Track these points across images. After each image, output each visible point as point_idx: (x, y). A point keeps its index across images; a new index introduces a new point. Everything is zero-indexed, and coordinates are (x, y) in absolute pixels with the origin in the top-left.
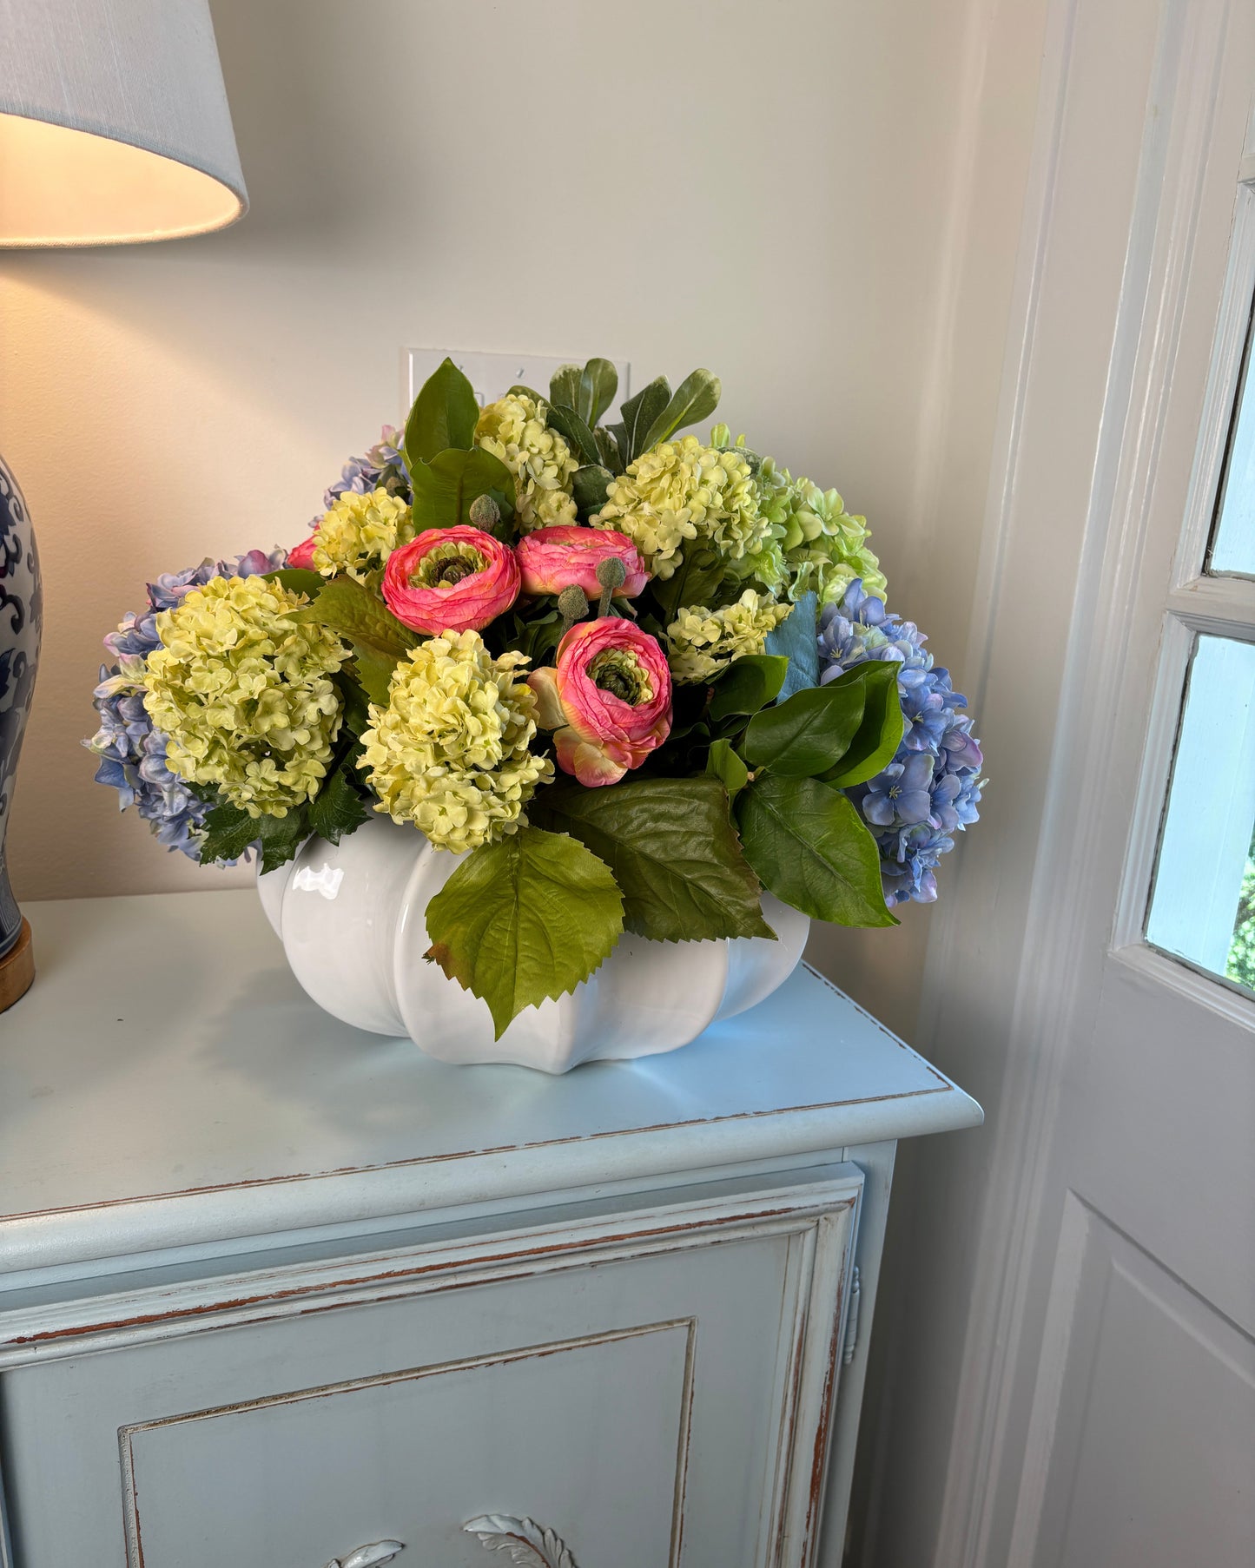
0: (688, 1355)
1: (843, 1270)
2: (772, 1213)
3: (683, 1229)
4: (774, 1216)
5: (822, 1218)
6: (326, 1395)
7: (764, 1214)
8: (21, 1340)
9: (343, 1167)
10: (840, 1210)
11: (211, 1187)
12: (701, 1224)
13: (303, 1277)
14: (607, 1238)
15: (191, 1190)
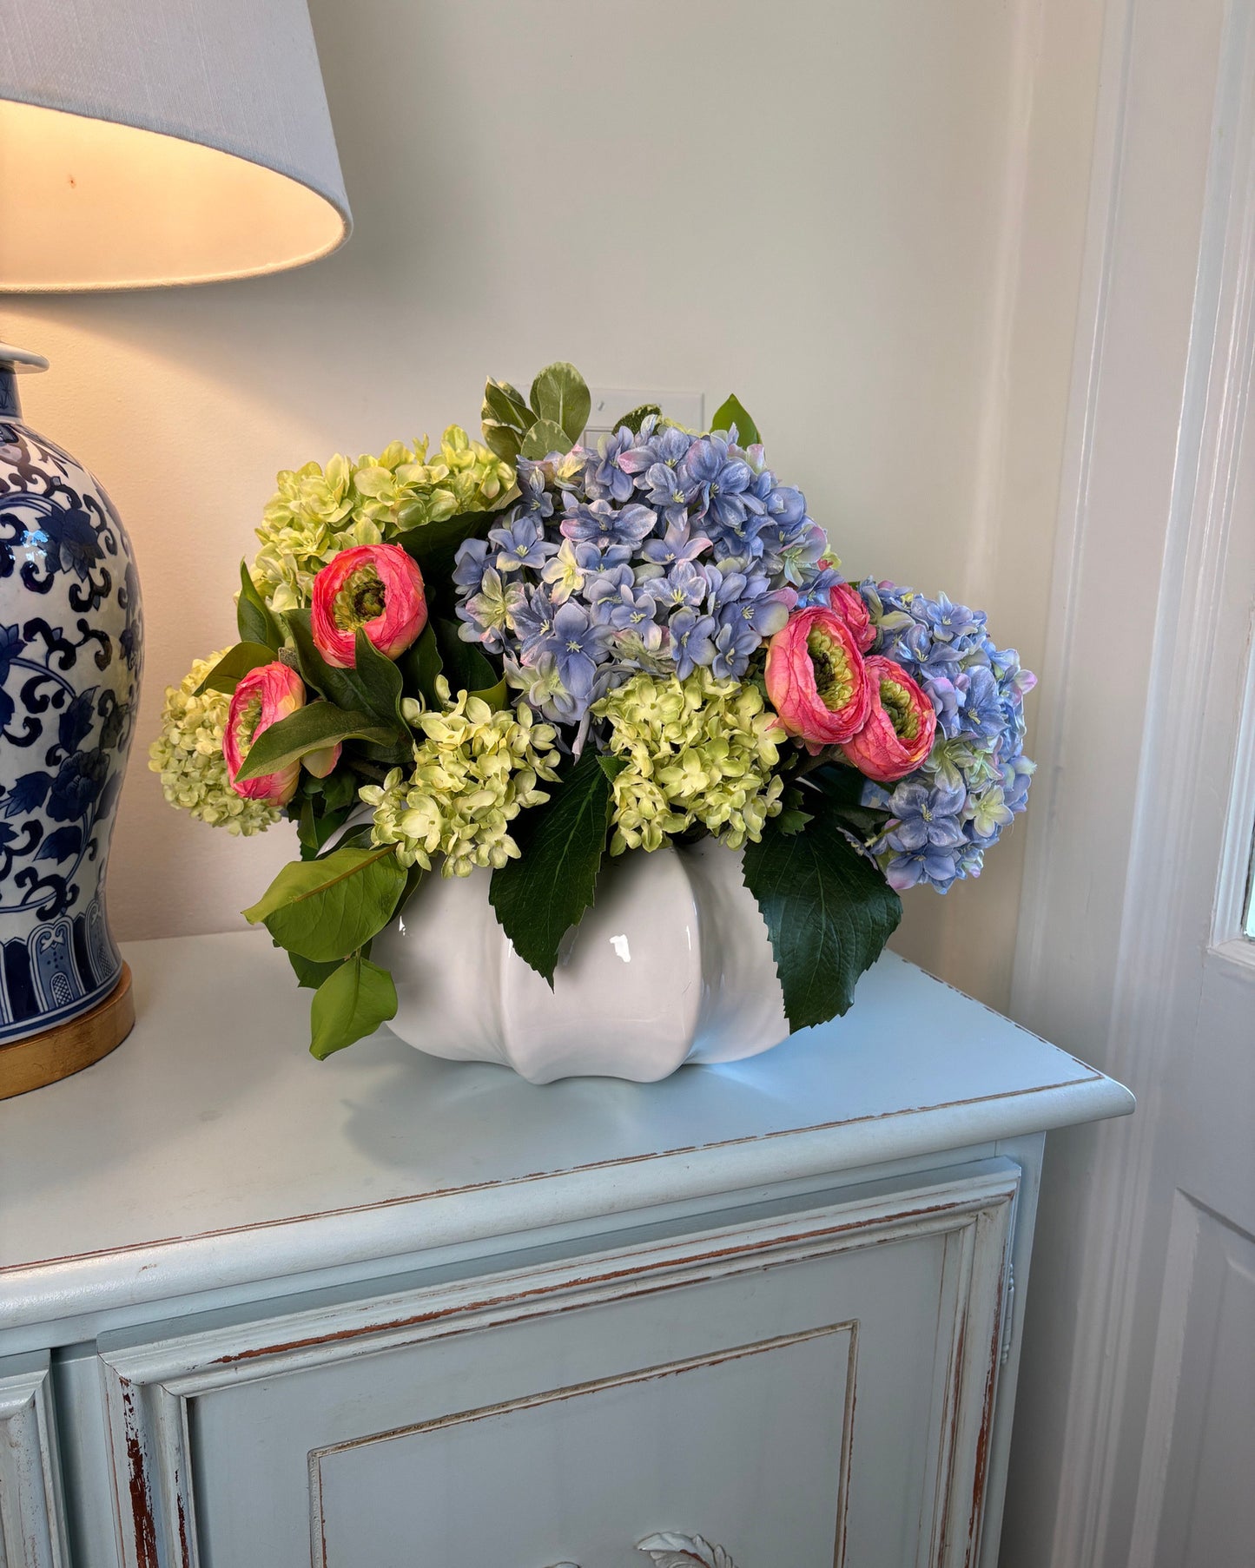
0: (851, 1359)
1: (1003, 1264)
2: (937, 1208)
3: (854, 1227)
4: (939, 1212)
5: (980, 1213)
6: (507, 1412)
7: (930, 1210)
8: (227, 1359)
9: (532, 1173)
10: (1000, 1203)
11: (407, 1198)
12: (870, 1222)
13: (493, 1288)
14: (782, 1238)
15: (387, 1201)
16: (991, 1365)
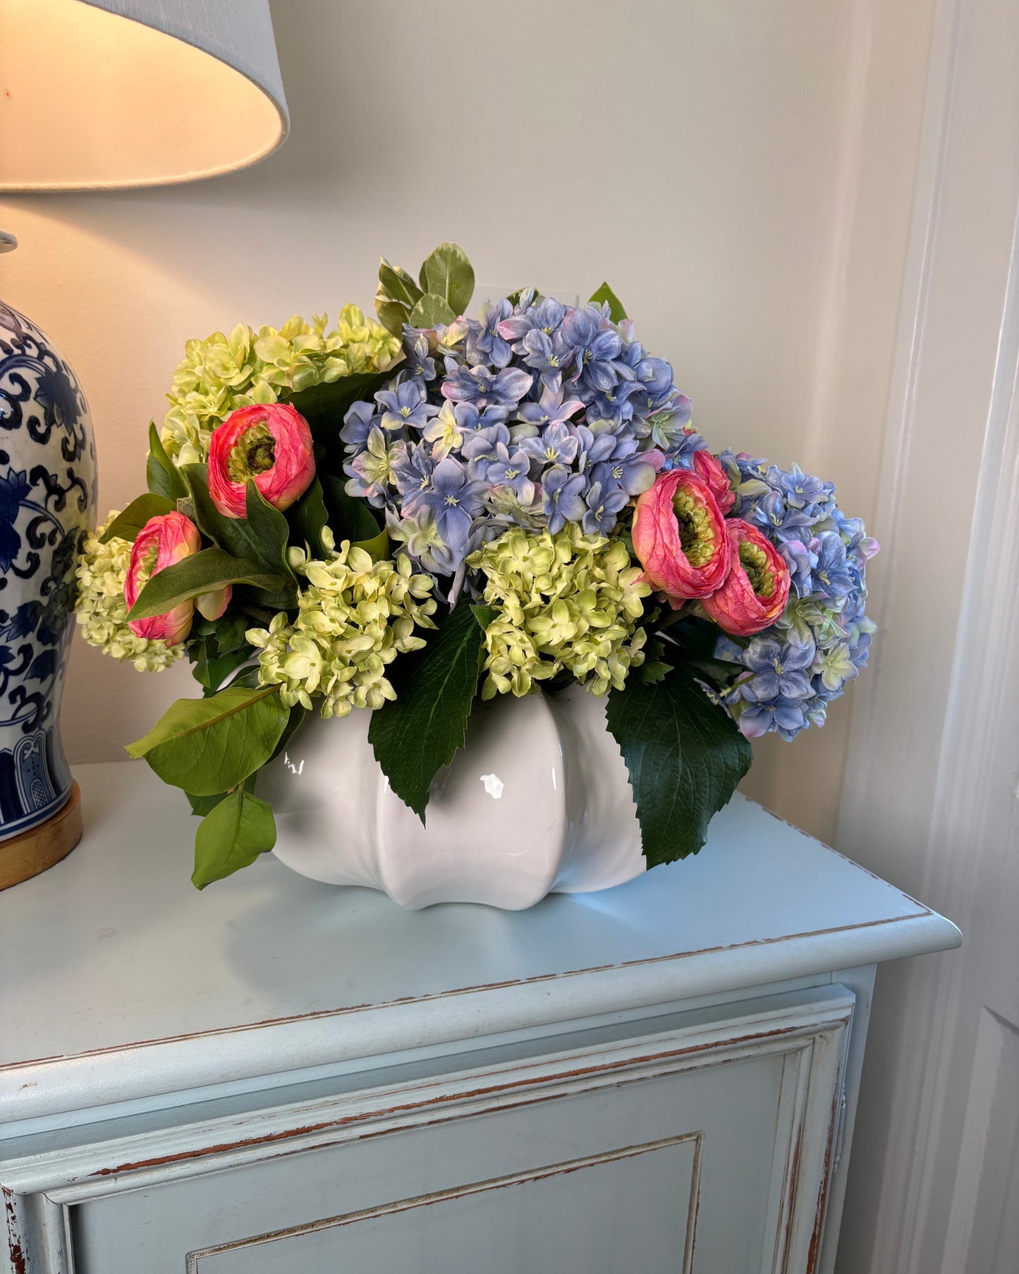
0: (695, 1168)
1: (837, 1084)
2: (778, 1032)
3: (702, 1049)
4: (780, 1035)
5: (817, 1036)
6: (375, 1216)
7: (771, 1033)
8: (105, 1172)
9: (402, 997)
10: (838, 1027)
11: (283, 1019)
12: (717, 1044)
13: (363, 1104)
14: (635, 1059)
15: (264, 1022)
16: (824, 1175)
